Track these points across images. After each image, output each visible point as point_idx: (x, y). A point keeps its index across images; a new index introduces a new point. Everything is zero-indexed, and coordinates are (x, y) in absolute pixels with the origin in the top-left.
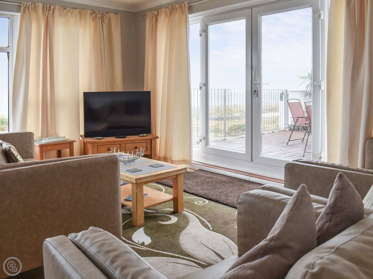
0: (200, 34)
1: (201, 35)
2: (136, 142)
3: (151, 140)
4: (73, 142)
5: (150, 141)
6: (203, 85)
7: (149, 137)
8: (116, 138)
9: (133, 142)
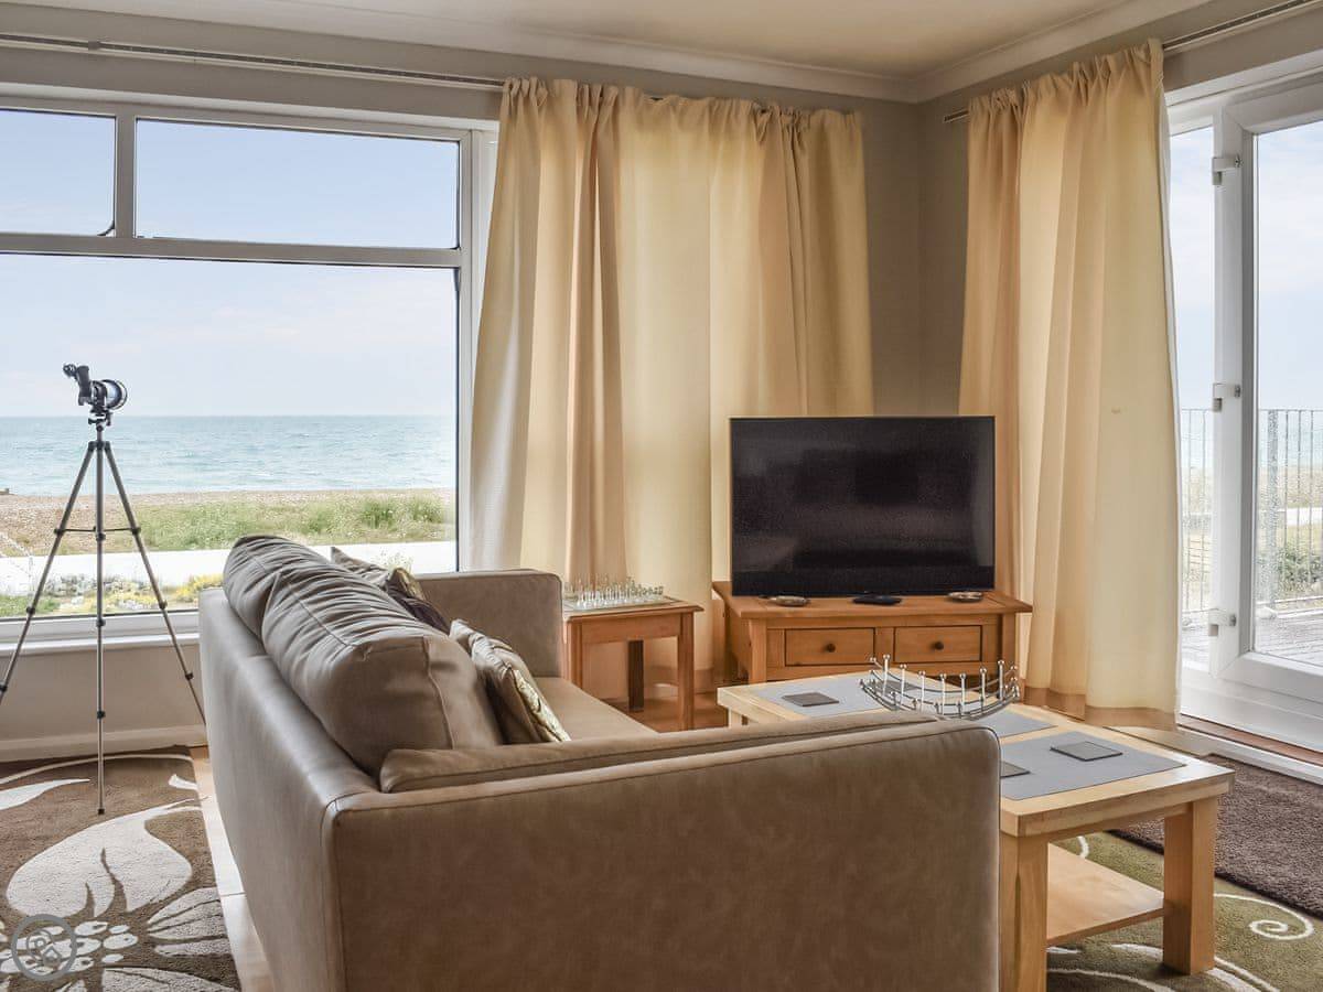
0: (1214, 173)
1: (1218, 178)
2: (938, 621)
4: (692, 614)
5: (994, 621)
6: (1233, 391)
7: (989, 604)
8: (856, 602)
9: (925, 621)
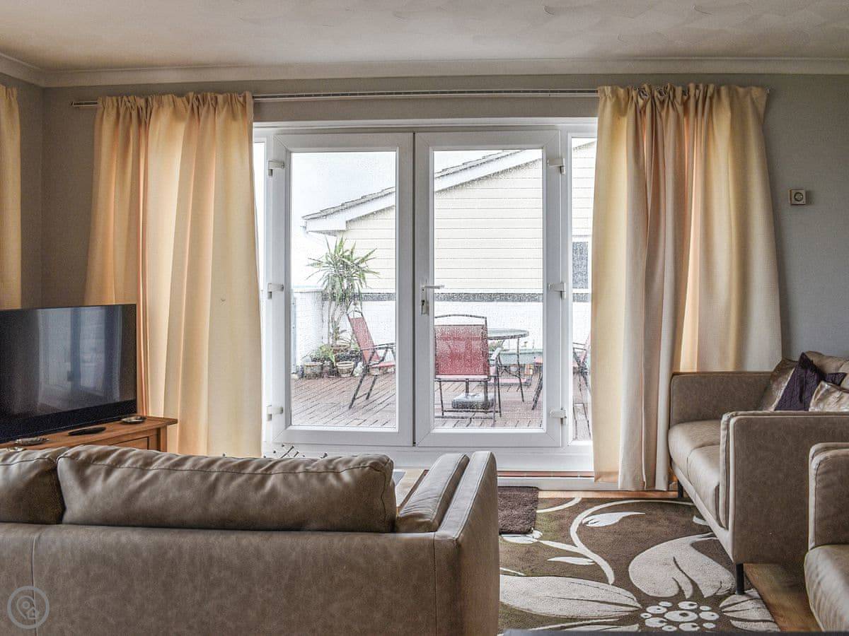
0: (269, 170)
1: (271, 172)
3: (158, 430)
5: (155, 433)
6: (280, 288)
7: (153, 422)
8: (72, 434)
